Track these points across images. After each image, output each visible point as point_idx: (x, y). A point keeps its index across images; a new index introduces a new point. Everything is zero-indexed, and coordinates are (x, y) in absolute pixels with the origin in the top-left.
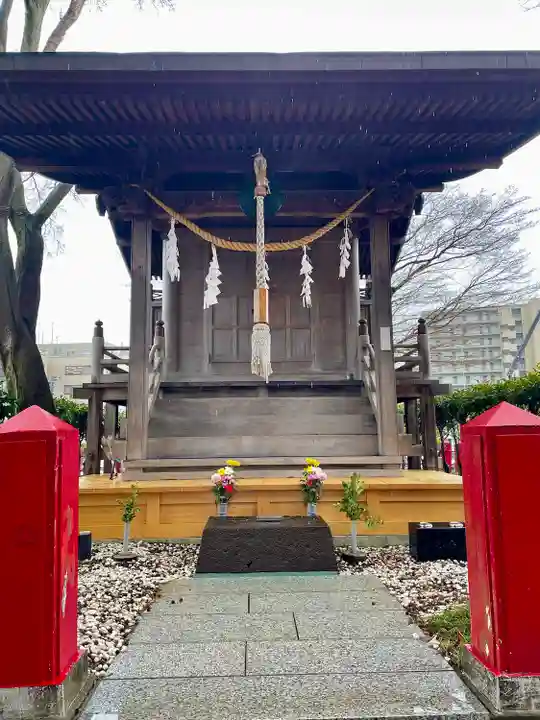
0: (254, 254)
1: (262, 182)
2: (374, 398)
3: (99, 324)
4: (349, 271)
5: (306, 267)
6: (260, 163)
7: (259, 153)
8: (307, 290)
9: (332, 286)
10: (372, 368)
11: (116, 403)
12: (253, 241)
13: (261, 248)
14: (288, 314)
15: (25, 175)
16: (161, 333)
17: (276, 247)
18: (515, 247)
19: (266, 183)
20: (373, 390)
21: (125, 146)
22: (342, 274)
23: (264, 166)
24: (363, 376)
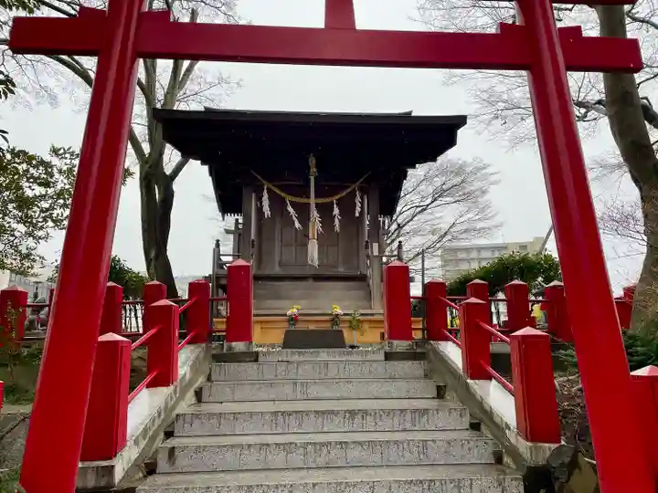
0: (309, 204)
1: (314, 170)
3: (218, 241)
4: (361, 213)
5: (336, 211)
6: (312, 160)
7: (312, 156)
8: (337, 222)
9: (351, 221)
12: (309, 197)
13: (313, 201)
15: (168, 146)
17: (320, 201)
18: (487, 197)
22: (357, 215)
23: (314, 161)
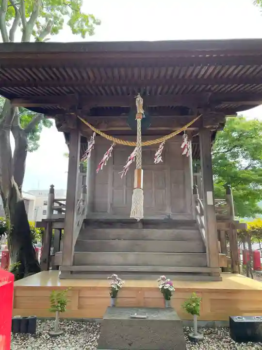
2: (204, 232)
3: (52, 186)
6: (139, 101)
7: (139, 96)
10: (202, 214)
11: (60, 230)
12: (135, 141)
14: (153, 182)
16: (85, 192)
19: (142, 112)
20: (202, 227)
21: (67, 92)
23: (142, 102)
24: (196, 217)
